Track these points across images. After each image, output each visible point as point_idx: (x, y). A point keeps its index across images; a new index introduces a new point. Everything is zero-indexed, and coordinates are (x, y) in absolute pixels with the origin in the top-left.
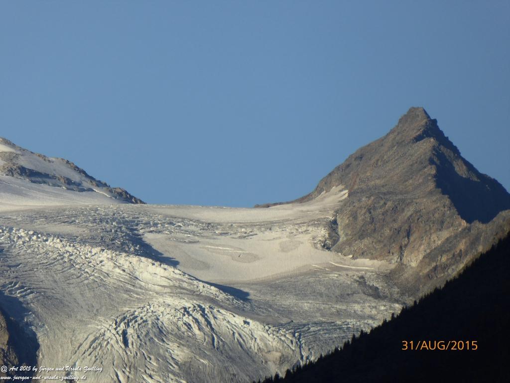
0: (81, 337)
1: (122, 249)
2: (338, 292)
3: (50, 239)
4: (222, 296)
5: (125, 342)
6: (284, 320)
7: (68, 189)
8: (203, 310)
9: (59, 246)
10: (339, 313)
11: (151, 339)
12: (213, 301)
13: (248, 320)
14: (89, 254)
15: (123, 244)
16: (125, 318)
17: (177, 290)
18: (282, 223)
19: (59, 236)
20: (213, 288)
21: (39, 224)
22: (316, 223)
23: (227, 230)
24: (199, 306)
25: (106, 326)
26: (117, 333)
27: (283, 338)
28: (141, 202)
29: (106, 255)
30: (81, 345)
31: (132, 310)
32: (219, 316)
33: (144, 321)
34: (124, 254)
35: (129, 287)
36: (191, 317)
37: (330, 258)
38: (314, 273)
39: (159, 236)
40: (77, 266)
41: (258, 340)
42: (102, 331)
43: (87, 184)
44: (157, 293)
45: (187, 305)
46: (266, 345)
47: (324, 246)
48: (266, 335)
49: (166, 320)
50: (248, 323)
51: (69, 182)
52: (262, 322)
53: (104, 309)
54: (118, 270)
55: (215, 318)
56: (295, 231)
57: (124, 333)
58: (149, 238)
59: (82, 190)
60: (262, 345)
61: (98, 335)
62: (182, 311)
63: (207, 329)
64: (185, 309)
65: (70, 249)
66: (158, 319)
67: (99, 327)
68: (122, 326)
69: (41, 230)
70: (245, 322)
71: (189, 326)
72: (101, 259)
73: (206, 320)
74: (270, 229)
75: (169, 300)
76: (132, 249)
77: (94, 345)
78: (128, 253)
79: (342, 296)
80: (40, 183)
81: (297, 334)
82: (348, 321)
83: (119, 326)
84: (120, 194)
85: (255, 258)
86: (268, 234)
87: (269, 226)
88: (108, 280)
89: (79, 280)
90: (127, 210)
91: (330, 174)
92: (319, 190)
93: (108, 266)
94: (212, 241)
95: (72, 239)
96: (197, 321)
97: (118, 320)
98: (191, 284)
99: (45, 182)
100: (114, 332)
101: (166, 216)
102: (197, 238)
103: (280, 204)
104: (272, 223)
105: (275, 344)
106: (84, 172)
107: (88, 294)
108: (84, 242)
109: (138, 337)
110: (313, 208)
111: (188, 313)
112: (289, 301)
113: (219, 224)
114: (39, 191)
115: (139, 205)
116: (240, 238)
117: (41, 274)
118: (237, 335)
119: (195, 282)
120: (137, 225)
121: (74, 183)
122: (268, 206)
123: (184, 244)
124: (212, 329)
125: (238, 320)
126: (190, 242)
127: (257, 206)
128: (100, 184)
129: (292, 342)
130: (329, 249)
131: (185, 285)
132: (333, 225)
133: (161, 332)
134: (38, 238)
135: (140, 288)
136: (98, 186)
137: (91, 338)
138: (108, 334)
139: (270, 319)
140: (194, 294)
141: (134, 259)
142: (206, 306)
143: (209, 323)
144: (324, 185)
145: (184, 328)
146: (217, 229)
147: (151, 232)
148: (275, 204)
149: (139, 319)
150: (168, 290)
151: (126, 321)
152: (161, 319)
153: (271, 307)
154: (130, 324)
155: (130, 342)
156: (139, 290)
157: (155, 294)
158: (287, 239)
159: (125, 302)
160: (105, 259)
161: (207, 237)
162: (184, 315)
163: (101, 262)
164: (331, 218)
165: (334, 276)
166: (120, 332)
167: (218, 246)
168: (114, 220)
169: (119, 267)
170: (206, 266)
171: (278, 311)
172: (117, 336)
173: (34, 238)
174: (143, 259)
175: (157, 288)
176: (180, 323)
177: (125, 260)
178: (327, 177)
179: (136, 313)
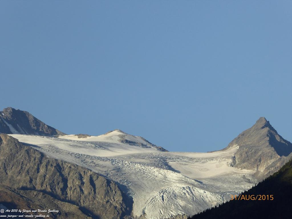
0: (148, 198)
1: (161, 167)
2: (236, 181)
3: (137, 164)
4: (196, 183)
5: (163, 199)
6: (218, 191)
7: (142, 147)
8: (189, 188)
9: (139, 166)
10: (236, 188)
11: (172, 198)
12: (193, 185)
13: (205, 191)
14: (150, 169)
15: (161, 166)
16: (163, 191)
17: (181, 181)
18: (216, 158)
19: (140, 163)
20: (193, 180)
21: (133, 159)
22: (228, 158)
23: (198, 160)
24: (188, 187)
25: (156, 194)
26: (160, 196)
27: (217, 197)
28: (168, 151)
29: (156, 170)
30: (148, 201)
31: (165, 188)
32: (195, 190)
33: (169, 192)
34: (162, 169)
35: (164, 180)
36: (185, 190)
37: (233, 169)
38: (228, 175)
39: (174, 162)
40: (146, 174)
41: (209, 198)
42: (155, 196)
43: (148, 145)
44: (174, 182)
45: (184, 186)
46: (211, 199)
47: (231, 165)
48: (212, 196)
49: (177, 192)
50: (205, 192)
51: (143, 145)
52: (210, 192)
53: (155, 188)
54: (160, 175)
55: (194, 190)
56: (221, 161)
57: (163, 196)
58: (171, 163)
59: (147, 147)
60: (210, 200)
61: (153, 197)
62: (182, 188)
63: (191, 195)
64: (183, 188)
65: (143, 168)
66: (174, 191)
67: (154, 194)
68: (162, 194)
69: (133, 161)
70: (204, 192)
71: (185, 193)
72: (154, 171)
73: (191, 191)
74: (213, 160)
75: (178, 185)
76: (165, 167)
77: (152, 201)
78: (164, 169)
79: (237, 182)
80: (132, 145)
81: (222, 196)
82: (240, 191)
83: (161, 194)
84: (160, 149)
85: (208, 170)
86: (212, 162)
87: (212, 159)
88: (157, 178)
89: (146, 178)
90: (162, 154)
91: (233, 141)
92: (229, 146)
93: (156, 173)
94: (192, 164)
95: (144, 164)
96: (187, 192)
97: (160, 192)
98: (185, 179)
99: (134, 145)
100: (159, 196)
101: (176, 156)
102: (187, 163)
103: (216, 151)
104: (213, 158)
105: (215, 199)
106: (148, 141)
107: (150, 183)
108: (148, 165)
109: (167, 197)
110: (227, 152)
111: (185, 189)
112: (219, 184)
113: (195, 158)
114: (133, 148)
115: (167, 152)
116: (202, 163)
117: (133, 176)
118: (201, 196)
119: (187, 178)
120: (166, 159)
121: (145, 145)
122: (212, 152)
123: (183, 165)
124: (193, 194)
125: (202, 191)
126: (185, 165)
127: (208, 152)
128: (153, 145)
129: (220, 198)
130: (233, 166)
131: (183, 179)
132: (234, 158)
133: (175, 196)
134: (132, 164)
135: (168, 181)
136: (153, 146)
137: (151, 198)
138: (157, 197)
139: (213, 191)
140: (186, 182)
141: (166, 171)
142: (191, 187)
143: (192, 193)
144: (231, 144)
145: (183, 194)
146: (194, 160)
147: (171, 161)
148: (215, 151)
149: (167, 191)
150: (178, 181)
151: (163, 192)
152: (175, 191)
153: (213, 186)
154: (165, 193)
155: (164, 199)
156: (167, 182)
157: (173, 183)
158: (219, 163)
159: (163, 186)
160: (155, 171)
161: (191, 163)
162: (183, 190)
163: (154, 172)
164: (233, 156)
165: (235, 175)
166: (161, 196)
167: (195, 166)
168: (158, 157)
169: (160, 174)
170: (190, 173)
171: (215, 188)
172: (160, 197)
173: (131, 164)
174: (169, 171)
175: (174, 181)
176: (182, 193)
177: (162, 171)
178: (232, 141)
179: (167, 190)
